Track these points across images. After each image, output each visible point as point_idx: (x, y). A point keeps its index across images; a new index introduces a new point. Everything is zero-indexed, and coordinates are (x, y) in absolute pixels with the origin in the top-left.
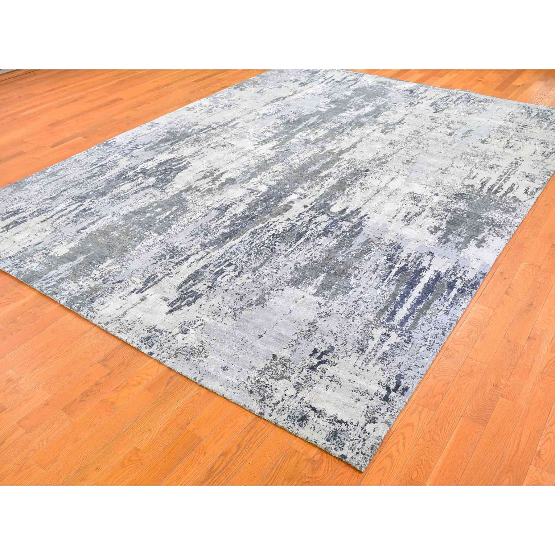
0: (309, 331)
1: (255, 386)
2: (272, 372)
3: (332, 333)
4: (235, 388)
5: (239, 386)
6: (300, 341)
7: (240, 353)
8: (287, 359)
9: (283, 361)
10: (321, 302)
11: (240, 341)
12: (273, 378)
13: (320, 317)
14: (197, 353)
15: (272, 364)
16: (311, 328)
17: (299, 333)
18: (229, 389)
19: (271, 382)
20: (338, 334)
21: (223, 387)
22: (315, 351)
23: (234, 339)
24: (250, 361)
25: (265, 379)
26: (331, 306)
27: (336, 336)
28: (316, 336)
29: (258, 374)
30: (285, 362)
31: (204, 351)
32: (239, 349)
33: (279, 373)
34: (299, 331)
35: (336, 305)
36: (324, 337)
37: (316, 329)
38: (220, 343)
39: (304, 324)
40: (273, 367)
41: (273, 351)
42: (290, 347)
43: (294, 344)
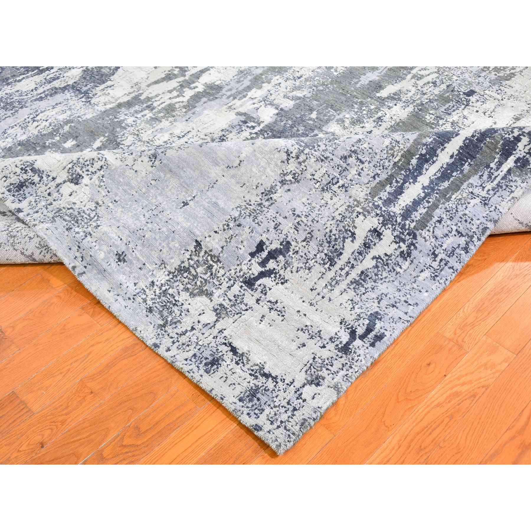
0: (260, 205)
1: (158, 300)
2: (189, 279)
3: (294, 214)
4: (129, 299)
5: (135, 297)
6: (242, 221)
7: (148, 228)
8: (215, 256)
9: (209, 258)
10: (291, 149)
11: (153, 208)
12: (187, 289)
13: (283, 182)
15: (192, 262)
16: (263, 202)
17: (244, 207)
19: (184, 296)
20: (303, 217)
21: (112, 294)
22: (260, 247)
23: (144, 205)
24: (160, 248)
25: (176, 291)
26: (304, 161)
27: (298, 219)
28: (268, 215)
29: (167, 278)
30: (211, 262)
32: (149, 221)
33: (199, 283)
34: (245, 203)
35: (313, 160)
36: (280, 219)
37: (272, 204)
39: (255, 192)
40: (192, 270)
41: (198, 233)
42: (224, 230)
43: (232, 225)
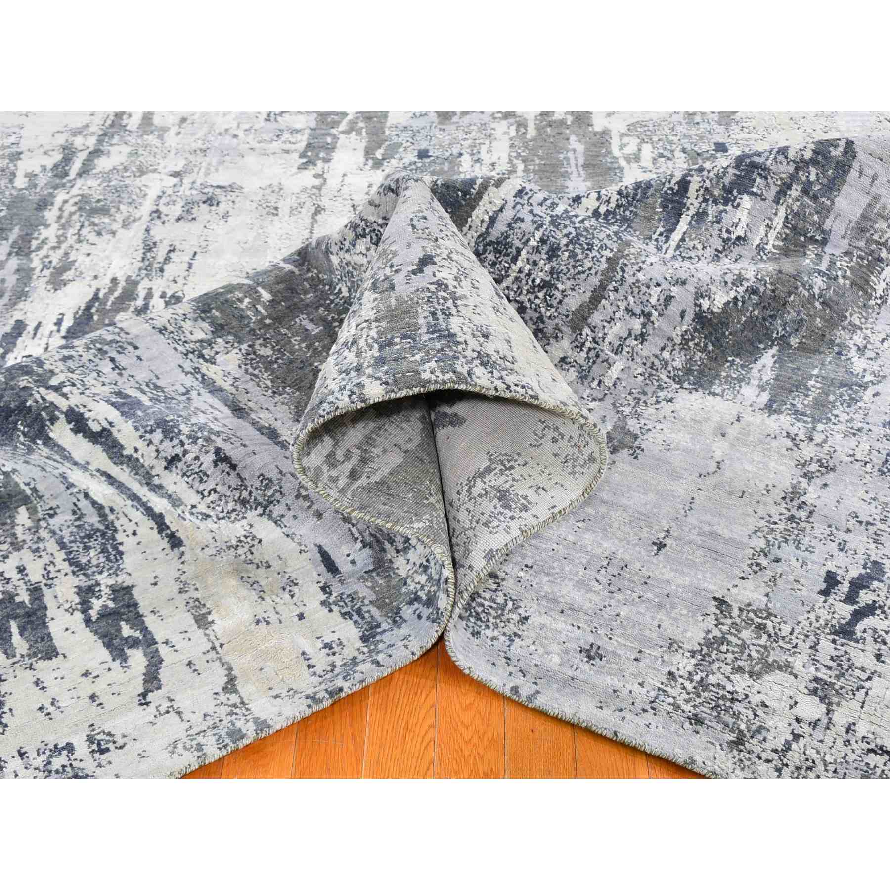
0: (791, 518)
1: (698, 700)
2: (733, 652)
3: (861, 522)
4: (645, 710)
5: (653, 705)
6: (776, 552)
7: (618, 601)
8: (761, 610)
9: (751, 615)
10: (793, 431)
11: (605, 563)
12: (740, 670)
13: (808, 476)
14: (493, 612)
15: (725, 628)
16: (794, 511)
17: (766, 529)
18: (629, 716)
19: (740, 683)
20: (877, 522)
21: (606, 712)
22: (831, 580)
23: (584, 561)
24: (656, 623)
25: (721, 677)
26: (825, 441)
27: (872, 529)
28: (817, 533)
29: (694, 661)
30: (760, 620)
31: (510, 604)
32: (612, 588)
33: (754, 654)
34: (762, 523)
35: (839, 437)
36: (841, 536)
37: (811, 513)
38: (548, 574)
39: (769, 500)
40: (729, 637)
41: (711, 587)
42: (756, 572)
43: (764, 562)
